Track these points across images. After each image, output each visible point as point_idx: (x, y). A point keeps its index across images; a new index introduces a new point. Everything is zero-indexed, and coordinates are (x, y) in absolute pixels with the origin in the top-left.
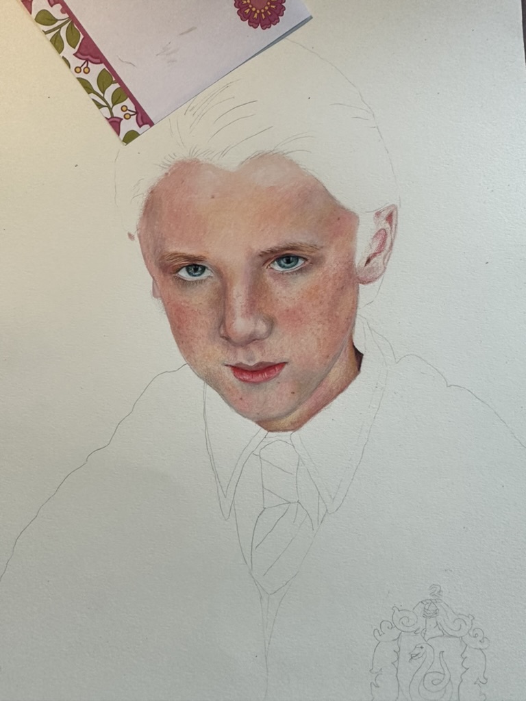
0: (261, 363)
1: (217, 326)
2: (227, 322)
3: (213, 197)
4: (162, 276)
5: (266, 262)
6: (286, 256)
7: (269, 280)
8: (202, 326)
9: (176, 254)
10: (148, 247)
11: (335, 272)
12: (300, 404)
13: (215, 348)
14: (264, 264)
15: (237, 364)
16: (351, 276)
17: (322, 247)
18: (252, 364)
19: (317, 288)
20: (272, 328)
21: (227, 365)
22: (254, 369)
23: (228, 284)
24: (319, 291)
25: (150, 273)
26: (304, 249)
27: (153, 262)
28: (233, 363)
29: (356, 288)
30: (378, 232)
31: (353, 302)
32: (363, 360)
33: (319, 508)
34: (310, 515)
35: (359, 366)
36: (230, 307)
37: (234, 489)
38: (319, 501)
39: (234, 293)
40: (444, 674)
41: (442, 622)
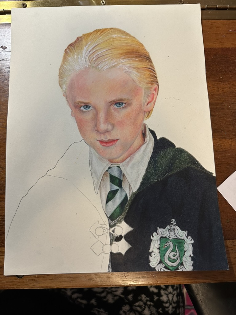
0: (110, 140)
1: (94, 127)
2: (98, 125)
3: (93, 82)
4: (75, 109)
6: (119, 103)
7: (113, 111)
8: (89, 127)
9: (80, 102)
10: (70, 99)
11: (135, 108)
12: (123, 154)
13: (94, 134)
14: (111, 105)
16: (141, 110)
17: (131, 100)
18: (106, 140)
19: (129, 114)
20: (114, 127)
21: (97, 140)
22: (107, 142)
23: (98, 112)
25: (71, 108)
26: (125, 100)
27: (72, 104)
28: (100, 139)
29: (143, 114)
30: (151, 94)
31: (142, 119)
32: (146, 139)
33: (130, 190)
34: (127, 193)
35: (144, 141)
36: (99, 120)
37: (100, 183)
38: (130, 188)
39: (100, 115)
40: (177, 253)
41: (176, 233)
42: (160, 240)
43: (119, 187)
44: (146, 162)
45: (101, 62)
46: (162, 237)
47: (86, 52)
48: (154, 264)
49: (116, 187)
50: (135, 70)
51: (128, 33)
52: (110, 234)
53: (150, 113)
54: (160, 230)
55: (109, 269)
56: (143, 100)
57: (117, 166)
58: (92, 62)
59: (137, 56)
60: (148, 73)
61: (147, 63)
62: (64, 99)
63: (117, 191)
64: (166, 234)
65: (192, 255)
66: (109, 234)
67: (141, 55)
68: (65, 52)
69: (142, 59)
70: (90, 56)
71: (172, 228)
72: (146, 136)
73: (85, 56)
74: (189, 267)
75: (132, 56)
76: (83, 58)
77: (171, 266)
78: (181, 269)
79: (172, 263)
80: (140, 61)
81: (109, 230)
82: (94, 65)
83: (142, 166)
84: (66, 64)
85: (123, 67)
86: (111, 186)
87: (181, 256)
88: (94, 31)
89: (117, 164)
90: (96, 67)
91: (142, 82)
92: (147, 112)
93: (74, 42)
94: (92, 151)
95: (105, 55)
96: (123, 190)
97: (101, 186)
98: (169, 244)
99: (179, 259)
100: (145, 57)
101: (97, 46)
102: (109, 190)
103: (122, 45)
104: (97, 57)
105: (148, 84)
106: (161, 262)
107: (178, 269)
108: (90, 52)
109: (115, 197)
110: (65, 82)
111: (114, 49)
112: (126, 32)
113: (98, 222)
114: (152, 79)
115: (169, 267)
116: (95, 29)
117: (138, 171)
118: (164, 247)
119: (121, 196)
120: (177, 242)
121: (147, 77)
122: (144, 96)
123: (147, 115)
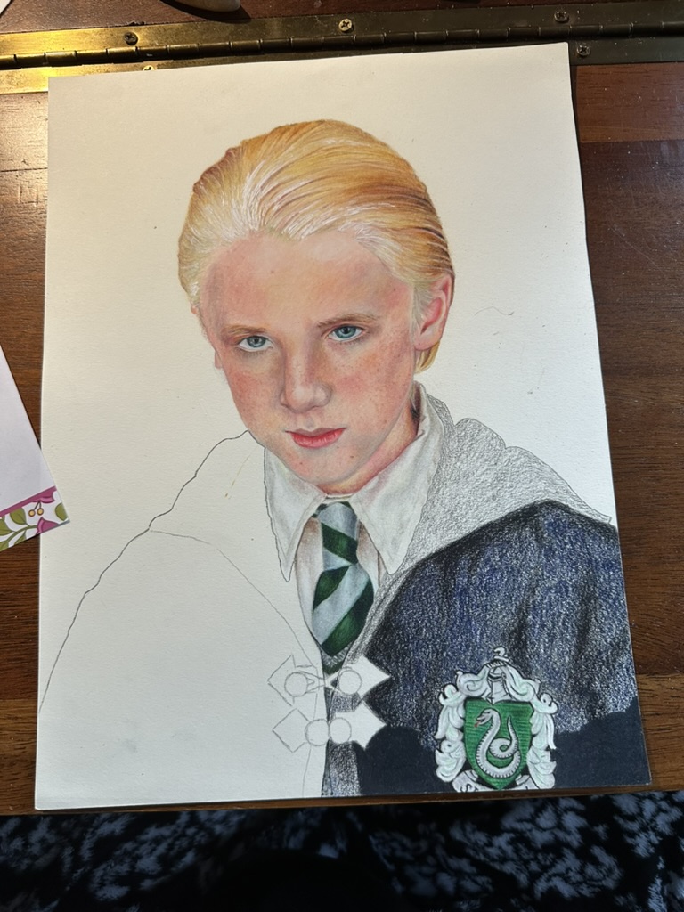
0: (321, 429)
1: (277, 394)
2: (287, 391)
3: (272, 272)
4: (224, 348)
5: (324, 332)
6: (345, 327)
7: (328, 349)
8: (263, 395)
9: (237, 326)
10: (210, 320)
11: (391, 341)
12: (358, 467)
13: (276, 415)
14: (322, 335)
15: (297, 430)
16: (407, 344)
18: (311, 430)
19: (374, 356)
20: (331, 395)
21: (287, 432)
22: (313, 435)
23: (288, 355)
24: (376, 359)
25: (213, 345)
26: (361, 319)
27: (215, 335)
28: (293, 430)
29: (413, 355)
30: (433, 301)
31: (410, 369)
32: (420, 424)
33: (379, 569)
34: (371, 576)
35: (417, 430)
36: (290, 376)
37: (295, 550)
38: (379, 562)
39: (294, 363)
40: (511, 740)
41: (509, 686)
42: (465, 706)
43: (348, 560)
44: (422, 490)
45: (293, 217)
46: (469, 698)
47: (252, 190)
48: (447, 772)
49: (340, 562)
50: (388, 234)
51: (366, 133)
52: (325, 691)
53: (432, 353)
54: (463, 679)
55: (325, 788)
56: (410, 316)
57: (343, 503)
58: (268, 217)
59: (393, 195)
60: (424, 243)
61: (420, 214)
62: (195, 320)
63: (343, 570)
64: (480, 689)
65: (553, 747)
66: (323, 692)
67: (403, 193)
68: (194, 190)
69: (407, 203)
70: (262, 200)
71: (498, 671)
72: (421, 418)
73: (248, 201)
74: (544, 779)
75: (380, 196)
76: (244, 207)
77: (497, 778)
78: (523, 785)
79: (499, 767)
80: (401, 209)
81: (322, 682)
82: (275, 226)
83: (411, 501)
84: (198, 224)
85: (355, 228)
86: (326, 557)
87: (523, 750)
88: (272, 132)
89: (342, 498)
90: (281, 230)
91: (407, 269)
92: (422, 351)
93: (219, 163)
94: (273, 462)
95: (304, 196)
96: (361, 567)
97: (300, 559)
98: (490, 715)
99: (516, 757)
100: (416, 197)
101: (283, 173)
102: (320, 570)
103: (352, 167)
104: (283, 204)
105: (425, 272)
106: (467, 766)
107: (513, 784)
108: (262, 188)
109: (338, 589)
110: (196, 273)
111: (328, 179)
112: (362, 131)
113: (291, 660)
114: (437, 258)
115: (491, 780)
116: (277, 126)
117: (401, 516)
118: (476, 725)
119: (355, 586)
120: (513, 712)
121: (420, 255)
122: (415, 308)
123: (423, 358)
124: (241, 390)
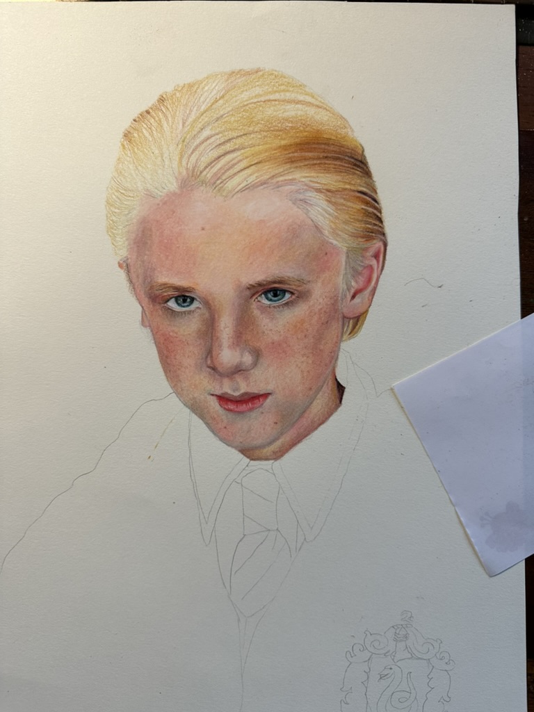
0: (246, 394)
1: (204, 356)
2: (214, 353)
3: (203, 229)
4: (151, 306)
5: (253, 295)
6: (274, 291)
7: (256, 312)
8: (189, 358)
9: (165, 284)
10: (138, 277)
11: (320, 307)
12: (282, 434)
13: (202, 377)
14: (251, 297)
15: (222, 394)
16: (336, 311)
18: (237, 394)
19: (302, 322)
20: (258, 359)
21: (213, 395)
22: (239, 399)
23: (216, 316)
24: (304, 325)
25: (140, 303)
26: (291, 283)
27: (142, 292)
28: (219, 392)
29: (341, 323)
30: (365, 268)
31: (337, 337)
33: (298, 536)
34: (288, 542)
35: (341, 399)
36: (218, 338)
37: (216, 516)
38: (297, 529)
39: (222, 325)
45: (225, 172)
50: (322, 196)
53: (360, 322)
57: (265, 470)
59: (329, 155)
61: (356, 176)
67: (339, 153)
69: (344, 164)
70: (195, 151)
75: (316, 154)
80: (338, 171)
82: (207, 180)
89: (264, 464)
90: (213, 185)
91: (340, 233)
92: (350, 319)
96: (280, 534)
98: (392, 671)
100: (353, 158)
105: (357, 237)
108: (195, 137)
114: (370, 223)
121: (354, 219)
122: (346, 274)
123: (351, 326)
124: (167, 352)
